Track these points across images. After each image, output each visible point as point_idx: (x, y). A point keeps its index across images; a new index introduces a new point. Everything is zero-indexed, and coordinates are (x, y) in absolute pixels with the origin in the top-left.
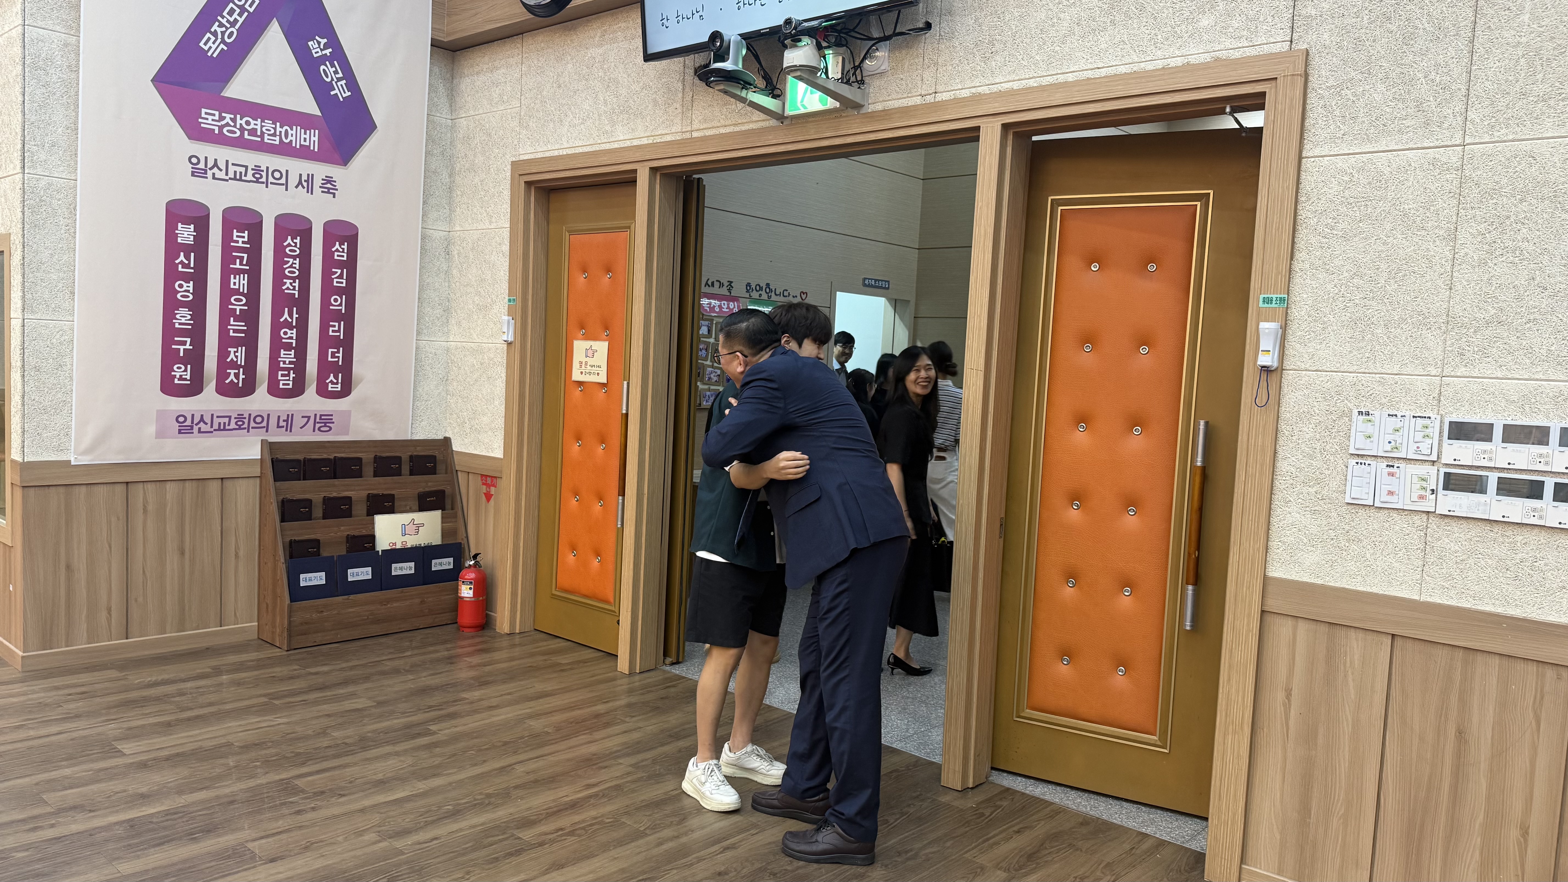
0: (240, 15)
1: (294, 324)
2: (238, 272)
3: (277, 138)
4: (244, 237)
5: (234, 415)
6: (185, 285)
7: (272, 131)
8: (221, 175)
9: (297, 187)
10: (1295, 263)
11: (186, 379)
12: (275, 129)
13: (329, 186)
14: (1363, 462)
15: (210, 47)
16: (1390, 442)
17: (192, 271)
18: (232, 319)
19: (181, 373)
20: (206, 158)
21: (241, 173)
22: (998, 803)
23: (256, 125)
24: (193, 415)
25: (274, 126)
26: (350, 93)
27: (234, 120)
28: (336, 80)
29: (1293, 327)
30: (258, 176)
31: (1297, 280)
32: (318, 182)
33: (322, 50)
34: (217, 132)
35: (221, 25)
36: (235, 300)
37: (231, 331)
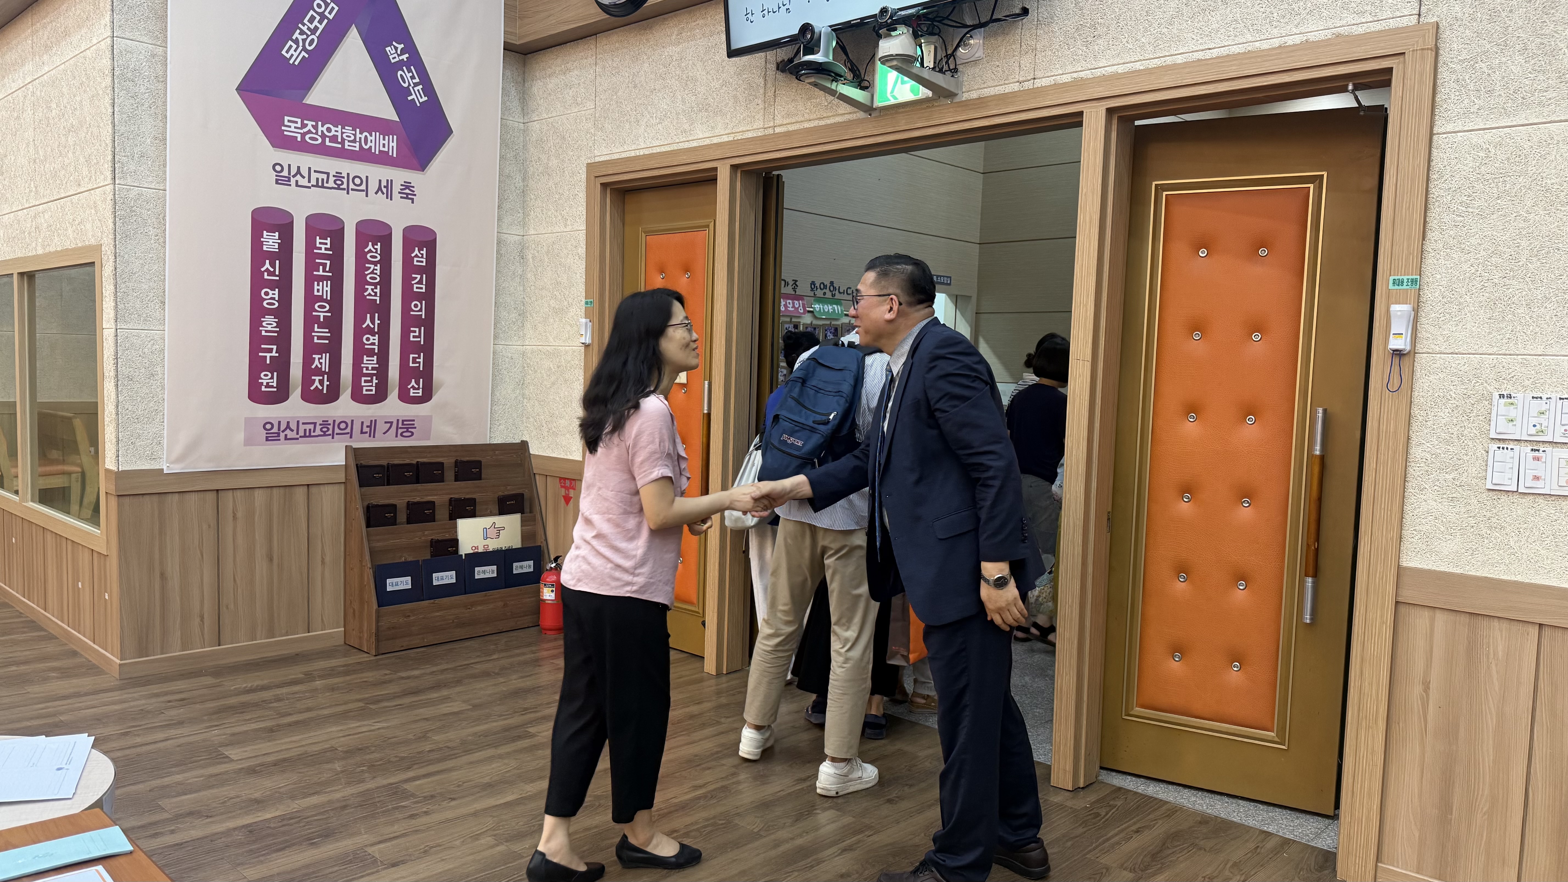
0: (320, 22)
1: (376, 330)
2: (321, 279)
3: (358, 143)
4: (326, 244)
5: (319, 422)
6: (271, 292)
7: (353, 137)
8: (303, 182)
9: (376, 193)
10: (1427, 242)
11: (272, 387)
12: (355, 135)
13: (407, 191)
14: (1505, 446)
15: (292, 55)
16: (1534, 426)
17: (278, 278)
18: (316, 325)
19: (269, 381)
20: (289, 165)
21: (323, 180)
22: (1111, 803)
23: (336, 131)
24: (279, 422)
25: (354, 132)
26: (426, 98)
27: (315, 127)
28: (412, 85)
29: (1425, 309)
30: (340, 183)
31: (1429, 261)
32: (397, 188)
33: (399, 55)
34: (299, 139)
35: (302, 33)
36: (319, 307)
37: (316, 338)
